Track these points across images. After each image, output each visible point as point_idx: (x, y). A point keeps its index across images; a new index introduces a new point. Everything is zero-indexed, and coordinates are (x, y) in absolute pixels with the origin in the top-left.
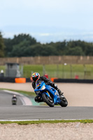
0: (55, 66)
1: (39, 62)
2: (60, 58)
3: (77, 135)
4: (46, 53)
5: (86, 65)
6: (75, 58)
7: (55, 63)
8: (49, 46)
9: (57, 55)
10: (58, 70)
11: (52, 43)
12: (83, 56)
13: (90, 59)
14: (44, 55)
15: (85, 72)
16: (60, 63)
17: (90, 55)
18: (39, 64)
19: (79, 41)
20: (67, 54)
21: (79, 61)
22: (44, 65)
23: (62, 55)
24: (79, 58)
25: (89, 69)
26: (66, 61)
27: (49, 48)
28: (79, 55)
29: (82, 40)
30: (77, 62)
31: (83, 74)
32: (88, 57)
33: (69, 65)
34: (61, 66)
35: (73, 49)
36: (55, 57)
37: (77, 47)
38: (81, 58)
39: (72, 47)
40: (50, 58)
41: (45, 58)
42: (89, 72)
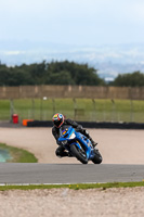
0: (28, 102)
1: (4, 95)
2: (36, 89)
3: (65, 207)
4: (15, 81)
5: (77, 100)
6: (60, 88)
7: (28, 97)
8: (19, 71)
9: (31, 84)
10: (33, 108)
11: (24, 66)
12: (72, 84)
13: (84, 90)
14: (11, 84)
15: (76, 110)
16: (36, 96)
17: (83, 85)
18: (4, 98)
19: (67, 62)
20: (48, 83)
21: (66, 94)
22: (12, 100)
23: (39, 84)
24: (66, 89)
25: (82, 106)
26: (45, 93)
27: (19, 74)
28: (66, 83)
29: (70, 60)
30: (62, 95)
31: (73, 113)
32: (80, 88)
33: (51, 100)
34: (38, 101)
35: (57, 74)
36: (29, 88)
37: (62, 72)
38: (70, 88)
39: (56, 71)
40: (21, 89)
41: (13, 89)
42: (82, 110)
